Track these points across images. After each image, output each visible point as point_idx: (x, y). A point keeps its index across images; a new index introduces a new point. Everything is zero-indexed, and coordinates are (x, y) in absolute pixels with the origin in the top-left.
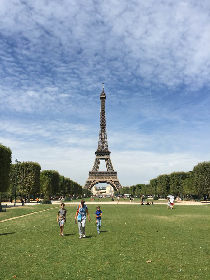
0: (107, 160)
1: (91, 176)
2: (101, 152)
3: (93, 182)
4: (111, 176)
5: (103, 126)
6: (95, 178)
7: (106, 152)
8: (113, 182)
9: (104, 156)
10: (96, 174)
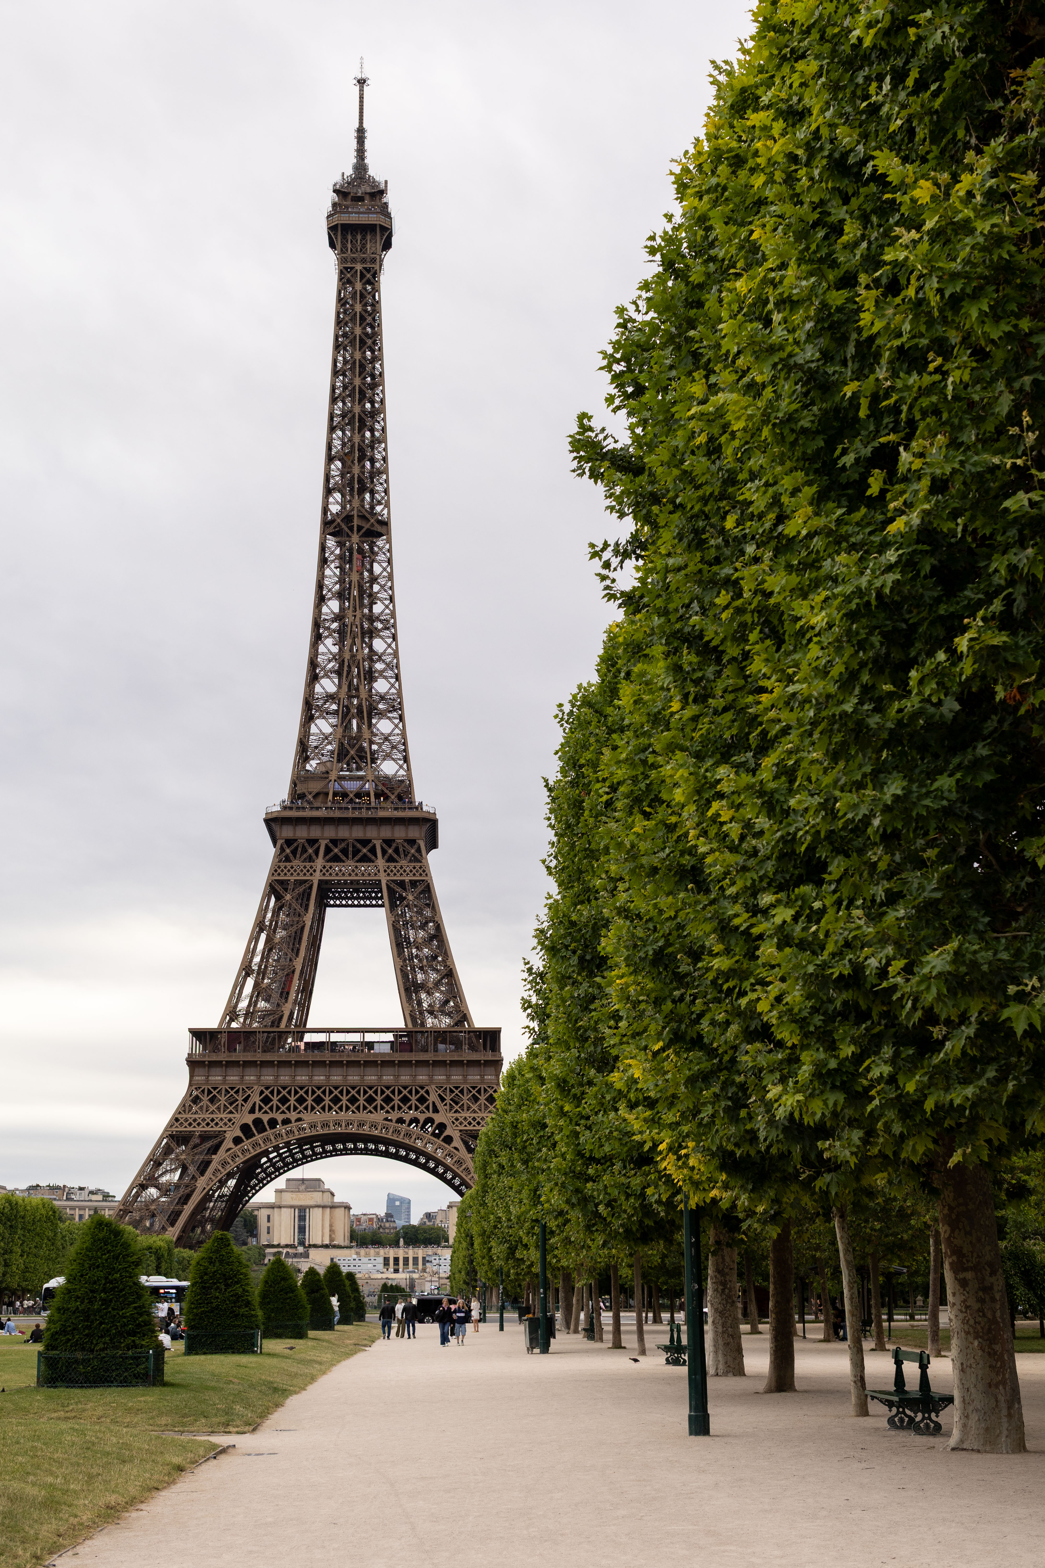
0: (397, 898)
1: (216, 1078)
2: (338, 814)
3: (228, 1143)
4: (440, 1078)
5: (355, 538)
6: (256, 1099)
7: (382, 814)
8: (457, 1142)
9: (365, 859)
10: (268, 1057)
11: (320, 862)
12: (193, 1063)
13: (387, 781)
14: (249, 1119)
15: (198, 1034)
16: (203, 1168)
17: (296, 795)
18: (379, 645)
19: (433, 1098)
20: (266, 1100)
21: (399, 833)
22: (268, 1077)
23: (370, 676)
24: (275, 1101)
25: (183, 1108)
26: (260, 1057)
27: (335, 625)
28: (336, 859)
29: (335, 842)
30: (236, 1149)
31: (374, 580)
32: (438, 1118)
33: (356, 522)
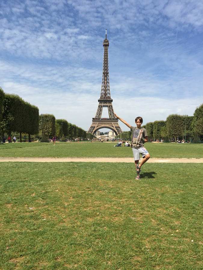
1: (95, 122)
2: (104, 99)
3: (96, 127)
4: (113, 122)
6: (98, 124)
7: (108, 100)
8: (115, 127)
9: (107, 103)
11: (103, 104)
12: (93, 121)
13: (108, 96)
15: (93, 119)
16: (94, 129)
17: (101, 98)
18: (108, 84)
19: (112, 124)
21: (110, 101)
22: (99, 122)
23: (107, 87)
25: (92, 124)
26: (98, 120)
27: (104, 82)
29: (104, 102)
31: (107, 78)
33: (106, 73)
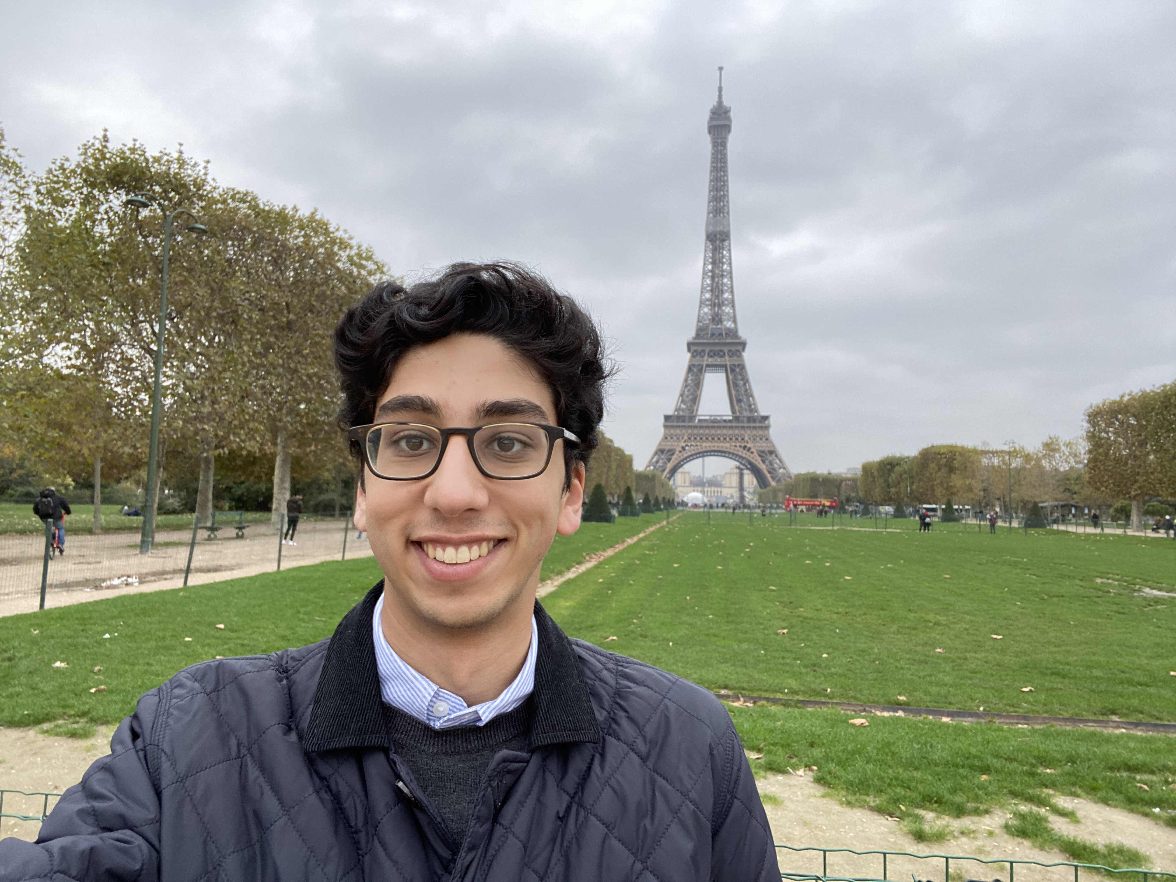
0: (733, 370)
1: (672, 431)
2: (712, 341)
3: (677, 453)
4: (749, 432)
5: (718, 242)
6: (686, 438)
7: (728, 341)
8: (755, 453)
9: (722, 357)
10: (690, 424)
11: (706, 358)
12: (665, 427)
13: (729, 330)
14: (684, 445)
15: (667, 418)
16: (669, 460)
17: (698, 335)
18: (725, 280)
19: (746, 438)
20: (689, 438)
21: (734, 348)
22: (690, 431)
23: (722, 292)
24: (692, 438)
25: (662, 440)
26: (687, 424)
27: (710, 274)
28: (711, 357)
29: (711, 351)
30: (680, 455)
31: (723, 257)
32: (748, 445)
33: (718, 236)
